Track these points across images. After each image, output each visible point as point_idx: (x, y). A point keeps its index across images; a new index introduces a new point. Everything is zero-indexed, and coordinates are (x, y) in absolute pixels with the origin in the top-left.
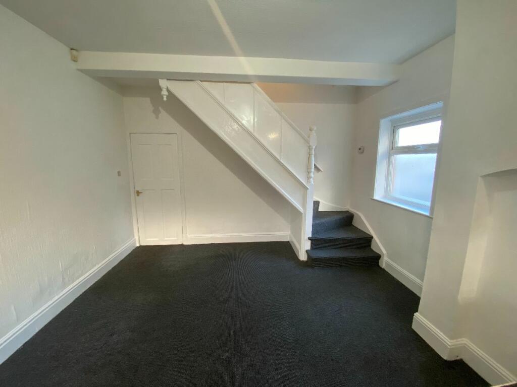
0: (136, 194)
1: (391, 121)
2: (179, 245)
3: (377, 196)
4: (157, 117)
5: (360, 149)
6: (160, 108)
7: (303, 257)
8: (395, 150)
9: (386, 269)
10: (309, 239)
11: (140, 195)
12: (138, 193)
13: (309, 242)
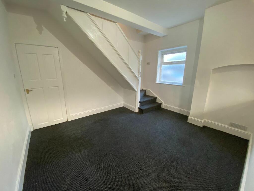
0: (26, 93)
1: (162, 52)
2: (65, 122)
3: (157, 82)
4: (41, 33)
5: (148, 63)
6: (43, 26)
7: (137, 110)
8: (163, 63)
9: (164, 108)
10: (139, 102)
11: (30, 92)
12: (28, 91)
13: (139, 104)
